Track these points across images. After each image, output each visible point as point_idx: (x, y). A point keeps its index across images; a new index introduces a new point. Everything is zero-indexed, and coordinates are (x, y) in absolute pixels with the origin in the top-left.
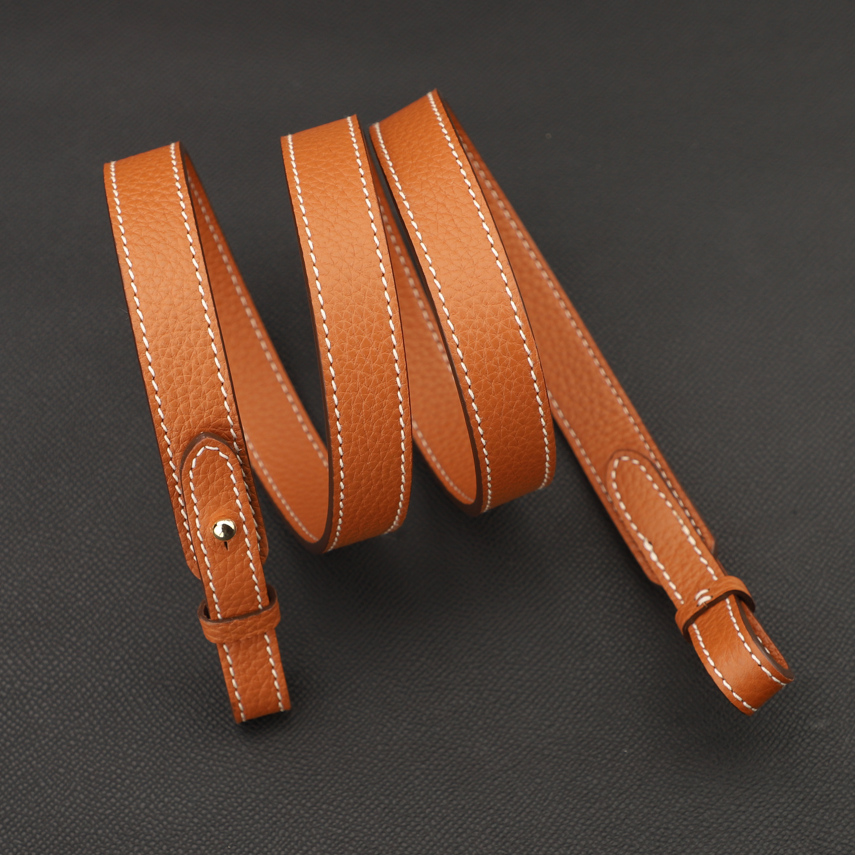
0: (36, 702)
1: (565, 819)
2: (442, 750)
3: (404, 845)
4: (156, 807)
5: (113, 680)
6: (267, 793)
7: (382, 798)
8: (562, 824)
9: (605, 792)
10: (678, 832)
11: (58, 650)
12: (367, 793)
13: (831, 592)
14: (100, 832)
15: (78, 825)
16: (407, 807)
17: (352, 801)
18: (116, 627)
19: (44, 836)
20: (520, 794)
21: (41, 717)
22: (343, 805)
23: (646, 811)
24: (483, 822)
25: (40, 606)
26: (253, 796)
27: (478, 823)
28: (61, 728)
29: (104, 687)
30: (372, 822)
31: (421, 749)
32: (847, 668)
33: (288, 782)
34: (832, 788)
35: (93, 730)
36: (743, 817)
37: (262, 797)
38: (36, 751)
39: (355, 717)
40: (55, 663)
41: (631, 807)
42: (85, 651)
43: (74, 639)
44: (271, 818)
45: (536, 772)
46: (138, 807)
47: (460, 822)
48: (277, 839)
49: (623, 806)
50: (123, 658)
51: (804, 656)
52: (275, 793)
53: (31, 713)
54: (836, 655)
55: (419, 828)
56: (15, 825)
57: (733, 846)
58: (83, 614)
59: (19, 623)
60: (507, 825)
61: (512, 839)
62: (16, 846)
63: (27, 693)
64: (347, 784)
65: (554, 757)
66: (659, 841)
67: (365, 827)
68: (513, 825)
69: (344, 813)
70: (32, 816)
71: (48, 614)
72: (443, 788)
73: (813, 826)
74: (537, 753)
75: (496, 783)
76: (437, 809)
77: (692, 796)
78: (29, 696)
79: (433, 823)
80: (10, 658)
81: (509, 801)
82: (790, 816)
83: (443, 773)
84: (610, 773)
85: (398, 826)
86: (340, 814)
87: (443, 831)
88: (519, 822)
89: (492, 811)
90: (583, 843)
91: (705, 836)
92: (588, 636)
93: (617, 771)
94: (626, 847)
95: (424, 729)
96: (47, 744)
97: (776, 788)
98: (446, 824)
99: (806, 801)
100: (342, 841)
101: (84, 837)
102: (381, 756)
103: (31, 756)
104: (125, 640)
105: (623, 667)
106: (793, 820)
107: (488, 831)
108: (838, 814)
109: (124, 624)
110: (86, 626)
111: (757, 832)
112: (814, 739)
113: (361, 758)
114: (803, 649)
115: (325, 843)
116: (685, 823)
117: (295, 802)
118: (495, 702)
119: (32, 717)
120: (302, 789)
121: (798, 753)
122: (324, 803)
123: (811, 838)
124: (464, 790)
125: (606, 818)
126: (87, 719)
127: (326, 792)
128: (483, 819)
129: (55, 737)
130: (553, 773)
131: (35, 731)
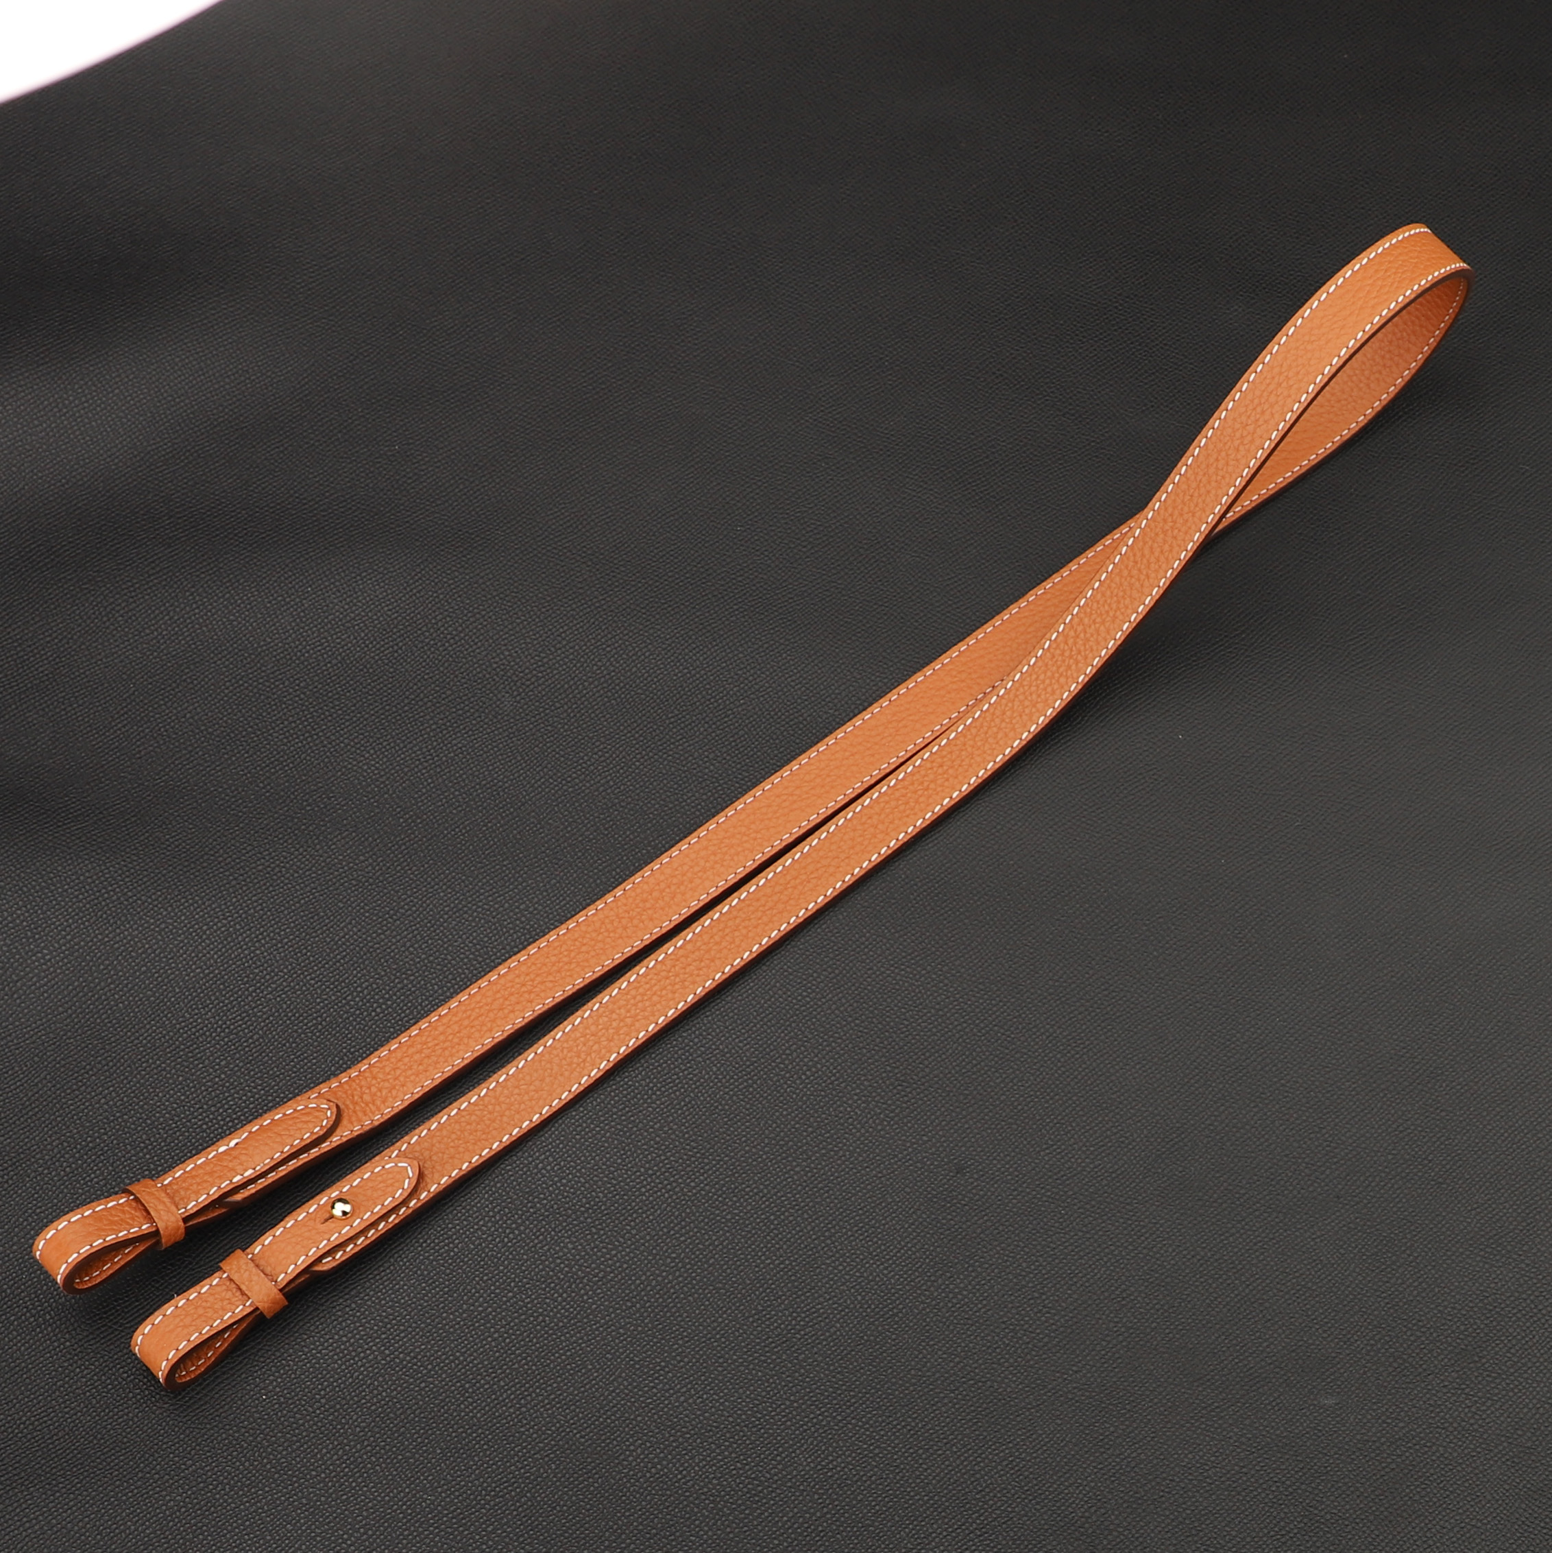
0: (592, 1287)
2: (972, 1382)
3: (925, 1466)
4: (695, 1402)
5: (667, 1276)
6: (801, 1401)
7: (909, 1420)
8: (1075, 1465)
9: (1120, 1440)
10: (1183, 1484)
11: (618, 1241)
12: (896, 1413)
13: (1360, 1278)
14: (639, 1418)
15: (619, 1410)
16: (932, 1431)
17: (880, 1419)
18: (676, 1225)
19: (587, 1415)
20: (1040, 1432)
21: (594, 1303)
22: (871, 1422)
23: (1155, 1462)
24: (1002, 1454)
25: (605, 1196)
26: (788, 1403)
27: (997, 1455)
28: (613, 1315)
29: (658, 1281)
30: (897, 1442)
31: (952, 1378)
32: (1364, 1351)
33: (822, 1394)
35: (643, 1321)
36: (1245, 1478)
37: (796, 1404)
38: (587, 1334)
39: (895, 1340)
40: (614, 1252)
41: (1143, 1456)
42: (643, 1245)
43: (634, 1232)
44: (802, 1426)
45: (1058, 1413)
46: (677, 1400)
47: (979, 1452)
48: (805, 1446)
49: (1134, 1455)
50: (679, 1255)
51: (1325, 1335)
52: (809, 1402)
53: (585, 1297)
55: (940, 1452)
57: (1231, 1504)
58: (645, 1208)
59: (583, 1209)
60: (1023, 1460)
61: (1026, 1473)
63: (584, 1277)
64: (878, 1403)
65: (1077, 1402)
66: (1163, 1491)
67: (889, 1446)
68: (1029, 1461)
69: (872, 1430)
70: (577, 1395)
71: (612, 1205)
72: (969, 1417)
73: (1308, 1493)
74: (1061, 1396)
75: (1019, 1419)
76: (960, 1437)
77: (1201, 1453)
78: (585, 1281)
79: (955, 1449)
80: (571, 1242)
81: (1028, 1437)
82: (1289, 1483)
83: (970, 1403)
84: (1127, 1423)
85: (921, 1448)
86: (867, 1430)
87: (962, 1458)
88: (1035, 1458)
89: (1011, 1445)
90: (1093, 1484)
91: (1207, 1491)
93: (1135, 1421)
94: (1132, 1493)
95: (958, 1359)
96: (597, 1329)
97: (1279, 1455)
98: (965, 1452)
99: (1305, 1471)
100: (866, 1456)
101: (624, 1421)
102: (913, 1381)
103: (582, 1338)
104: (682, 1239)
106: (1290, 1486)
107: (1005, 1463)
108: (1333, 1486)
109: (683, 1223)
110: (647, 1220)
111: (1255, 1493)
112: (1321, 1414)
113: (894, 1380)
115: (849, 1456)
116: (1190, 1477)
117: (827, 1413)
118: (1028, 1343)
119: (586, 1302)
121: (1306, 1425)
122: (854, 1418)
124: (987, 1422)
125: (1118, 1464)
126: (638, 1310)
127: (857, 1408)
128: (1002, 1451)
129: (606, 1323)
130: (1074, 1416)
131: (588, 1316)
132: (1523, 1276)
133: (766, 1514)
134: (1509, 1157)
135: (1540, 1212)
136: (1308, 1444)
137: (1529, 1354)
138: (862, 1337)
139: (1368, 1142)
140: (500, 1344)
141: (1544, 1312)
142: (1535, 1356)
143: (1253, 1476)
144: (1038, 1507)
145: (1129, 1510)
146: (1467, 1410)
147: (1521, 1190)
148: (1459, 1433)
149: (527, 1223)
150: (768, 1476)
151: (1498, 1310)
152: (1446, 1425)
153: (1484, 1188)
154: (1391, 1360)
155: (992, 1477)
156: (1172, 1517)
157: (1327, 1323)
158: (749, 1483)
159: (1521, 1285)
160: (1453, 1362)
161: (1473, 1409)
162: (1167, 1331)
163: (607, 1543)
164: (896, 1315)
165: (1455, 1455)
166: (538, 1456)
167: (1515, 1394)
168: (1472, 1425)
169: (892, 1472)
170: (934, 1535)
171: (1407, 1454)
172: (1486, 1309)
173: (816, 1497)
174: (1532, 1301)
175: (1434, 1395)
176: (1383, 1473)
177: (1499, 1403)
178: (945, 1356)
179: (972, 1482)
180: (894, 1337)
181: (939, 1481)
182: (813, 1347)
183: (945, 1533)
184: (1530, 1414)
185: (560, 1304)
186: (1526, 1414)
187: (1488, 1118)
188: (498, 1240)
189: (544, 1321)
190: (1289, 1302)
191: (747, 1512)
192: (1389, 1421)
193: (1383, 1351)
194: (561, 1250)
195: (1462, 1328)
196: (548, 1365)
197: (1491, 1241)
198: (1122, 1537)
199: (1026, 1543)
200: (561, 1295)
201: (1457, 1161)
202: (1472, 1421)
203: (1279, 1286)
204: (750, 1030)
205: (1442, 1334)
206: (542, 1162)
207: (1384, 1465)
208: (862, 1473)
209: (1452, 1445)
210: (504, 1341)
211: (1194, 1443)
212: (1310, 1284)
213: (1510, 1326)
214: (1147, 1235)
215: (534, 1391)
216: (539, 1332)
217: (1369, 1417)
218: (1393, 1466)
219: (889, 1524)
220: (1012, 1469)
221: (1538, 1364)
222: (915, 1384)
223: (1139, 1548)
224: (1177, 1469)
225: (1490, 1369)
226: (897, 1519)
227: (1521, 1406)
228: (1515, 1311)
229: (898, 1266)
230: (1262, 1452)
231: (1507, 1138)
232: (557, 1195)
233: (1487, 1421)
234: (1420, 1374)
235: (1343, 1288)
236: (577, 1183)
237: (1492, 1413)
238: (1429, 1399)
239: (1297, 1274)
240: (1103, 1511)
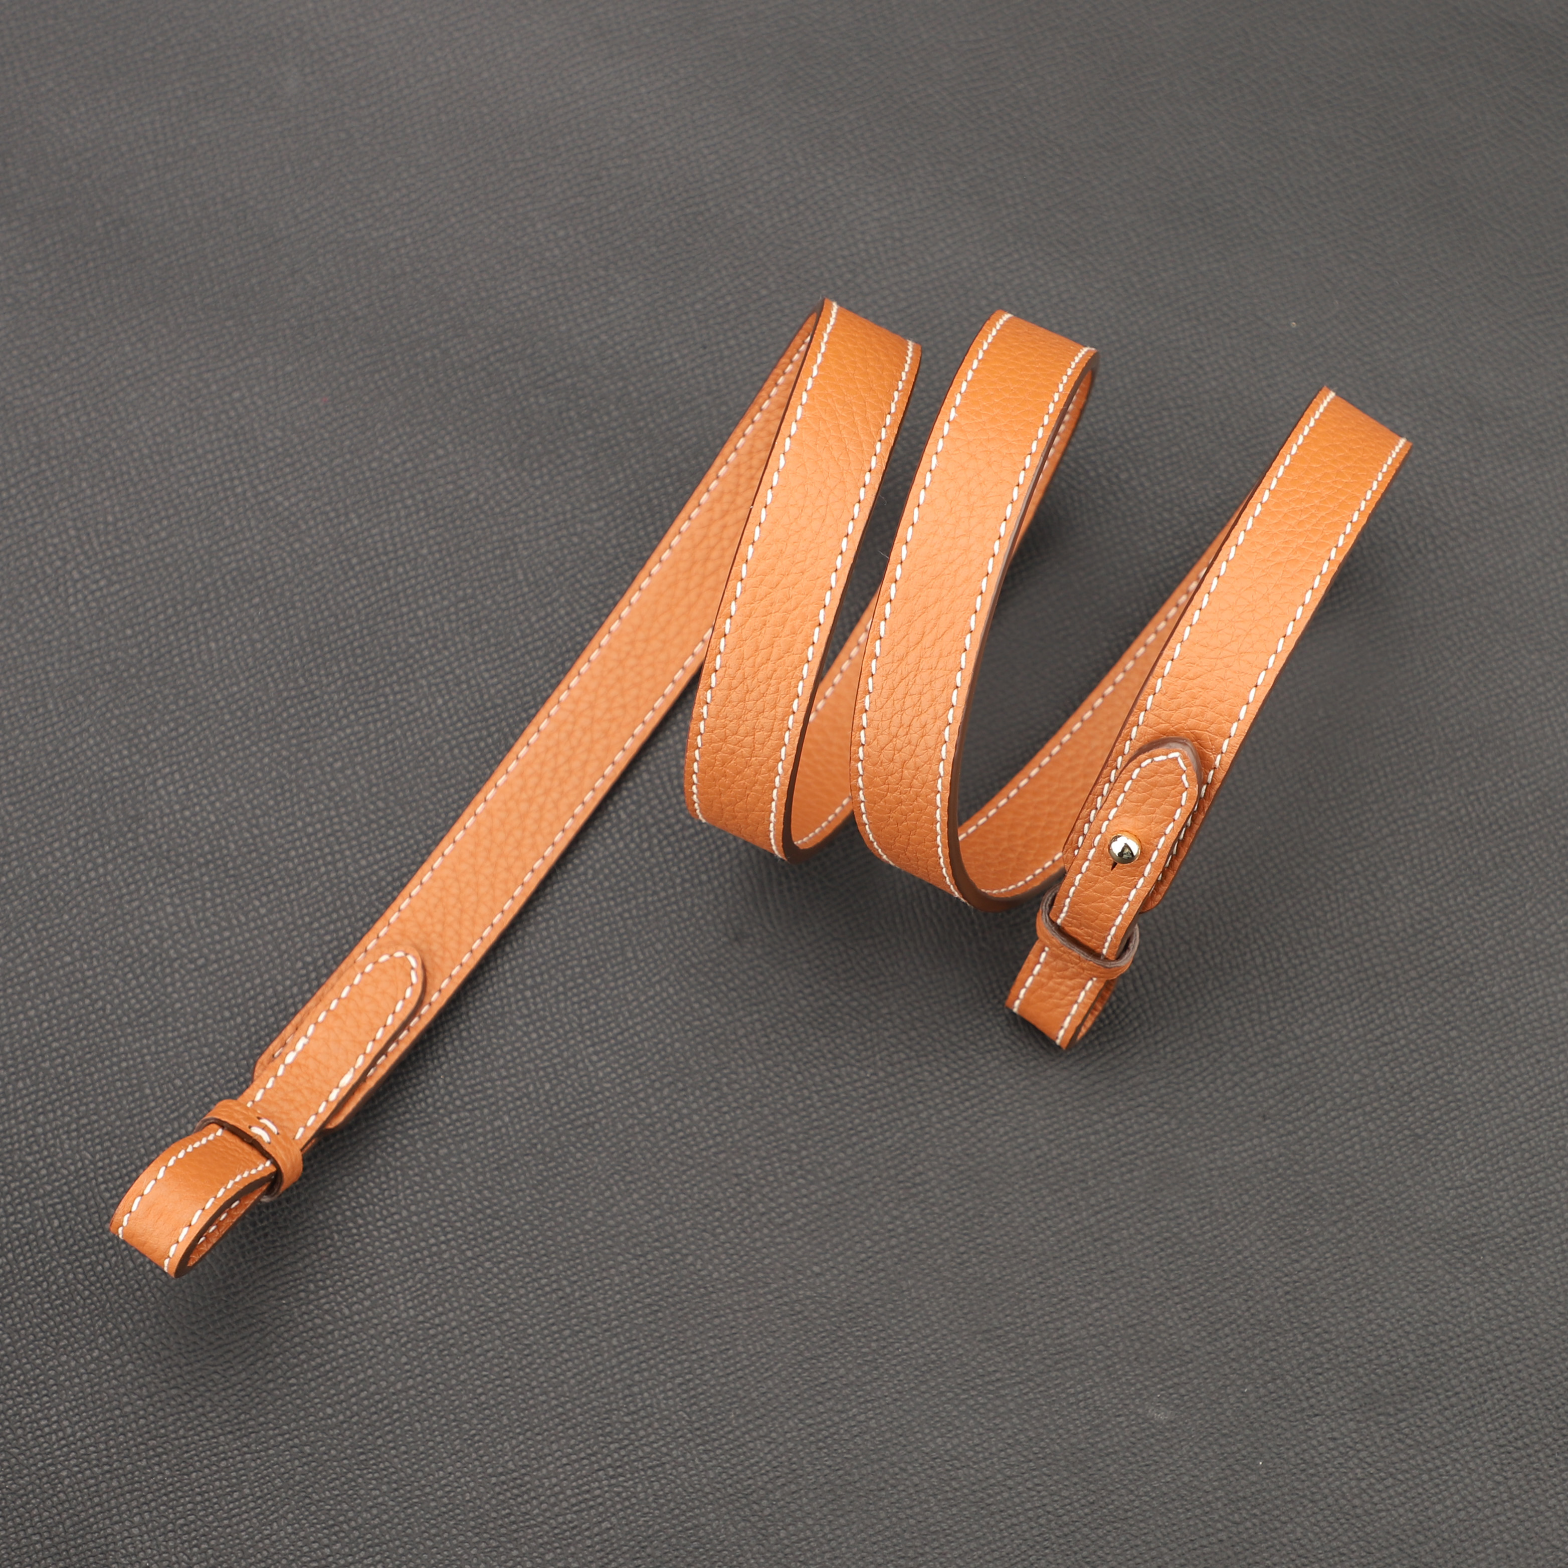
0: (183, 977)
1: (782, 1405)
2: (667, 1250)
3: (566, 1356)
5: (291, 987)
6: (424, 1216)
7: (565, 1283)
8: (775, 1409)
9: (847, 1391)
10: (916, 1480)
11: (237, 918)
12: (548, 1268)
13: (1259, 1245)
16: (590, 1307)
17: (525, 1271)
18: (323, 916)
20: (740, 1349)
21: (180, 1000)
22: (511, 1272)
23: (888, 1435)
24: (678, 1367)
25: (238, 849)
26: (405, 1213)
27: (670, 1365)
28: (200, 1025)
29: (275, 991)
30: (538, 1309)
31: (641, 1238)
32: (1232, 1355)
33: (456, 1213)
34: (1137, 1503)
36: (1006, 1495)
37: (415, 1219)
38: (156, 1043)
39: (578, 1161)
40: (227, 934)
41: (872, 1423)
42: (271, 933)
43: (263, 911)
44: (415, 1252)
45: (774, 1328)
47: (648, 1355)
48: (410, 1283)
49: (861, 1417)
50: (315, 961)
52: (434, 1221)
53: (170, 989)
54: (1227, 1330)
55: (593, 1341)
56: (91, 1132)
57: (975, 1527)
58: (288, 881)
59: (202, 860)
61: (703, 1404)
62: (82, 1160)
63: (176, 959)
64: (529, 1246)
65: (805, 1318)
66: (886, 1481)
67: (526, 1312)
68: (713, 1386)
69: (508, 1283)
70: (119, 1127)
71: (244, 865)
72: (648, 1301)
73: (1088, 1542)
74: (786, 1304)
75: (717, 1321)
76: (627, 1326)
78: (176, 965)
79: (615, 1342)
80: (172, 904)
81: (721, 1352)
82: (1066, 1518)
83: (656, 1281)
84: (866, 1368)
85: (568, 1327)
86: (503, 1281)
87: (622, 1358)
88: (723, 1384)
89: (694, 1357)
90: (790, 1445)
91: (948, 1499)
92: (920, 1174)
93: (876, 1369)
94: (840, 1472)
95: (657, 1212)
96: (173, 1039)
97: (1065, 1474)
98: (628, 1350)
99: (1095, 1507)
100: (490, 1319)
102: (587, 1227)
103: (148, 1047)
104: (328, 938)
105: (947, 1234)
106: (1066, 1524)
107: (679, 1380)
108: (1128, 1540)
109: (335, 916)
110: (285, 898)
111: (1014, 1520)
112: (1144, 1430)
113: (560, 1219)
114: (1187, 1305)
115: (468, 1312)
116: (930, 1472)
117: (453, 1243)
118: (763, 1214)
119: (168, 996)
120: (469, 1229)
121: (1116, 1439)
122: (488, 1260)
123: (1079, 1557)
124: (672, 1314)
125: (835, 1424)
126: (236, 1027)
127: (498, 1246)
128: (679, 1363)
129: (188, 1034)
130: (795, 1338)
131: (166, 1016)
132: (1497, 1306)
133: (328, 1367)
134: (1531, 1125)
135: (1549, 1219)
136: (1111, 1469)
137: (1470, 1424)
138: (535, 1145)
139: (1332, 1046)
140: (33, 1027)
141: (1511, 1368)
142: (1477, 1430)
143: (1019, 1494)
144: (705, 1457)
145: (830, 1497)
146: (1353, 1483)
147: (1532, 1178)
148: (1333, 1514)
149: (120, 860)
150: (346, 1312)
151: (1444, 1346)
152: (1318, 1497)
153: (1478, 1160)
154: (1268, 1378)
155: (655, 1396)
156: (887, 1522)
157: (1192, 1298)
158: (317, 1317)
159: (1489, 1320)
160: (1356, 1405)
161: (1363, 1485)
162: (962, 1249)
163: (96, 1353)
164: (590, 1124)
165: (1317, 1544)
166: (39, 1203)
167: (1431, 1479)
168: (1355, 1507)
169: (519, 1352)
170: (549, 1459)
171: (1248, 1524)
172: (1427, 1340)
173: (404, 1359)
174: (1498, 1348)
175: (1314, 1447)
176: (1205, 1542)
177: (1404, 1486)
178: (641, 1202)
179: (625, 1397)
180: (579, 1155)
181: (580, 1383)
182: (462, 1141)
183: (565, 1461)
184: (1443, 1516)
185: (132, 990)
186: (1438, 1513)
187: (1517, 1057)
188: (72, 875)
189: (103, 1009)
190: (1148, 1252)
191: (303, 1357)
192: (1237, 1468)
193: (1260, 1361)
194: (156, 911)
195: (1385, 1358)
196: (91, 1075)
197: (1466, 1242)
198: (808, 1533)
199: (672, 1505)
200: (137, 978)
201: (1453, 1110)
202: (1357, 1502)
203: (1139, 1225)
204: (506, 656)
205: (1353, 1360)
206: (164, 777)
207: (1210, 1530)
208: (476, 1343)
209: (1317, 1530)
210: (40, 1024)
211: (950, 1424)
212: (1185, 1234)
213: (1456, 1376)
214: (976, 1101)
215: (61, 1108)
216: (91, 1023)
217: (1210, 1454)
218: (1222, 1536)
219: (493, 1426)
220: (686, 1391)
221: (1478, 1443)
222: (588, 1232)
223: (828, 1555)
224: (915, 1455)
225: (1407, 1431)
226: (505, 1421)
227: (1434, 1499)
228: (1469, 1355)
229: (614, 1053)
230: (1042, 1462)
231: (1535, 1095)
232: (171, 831)
233: (1379, 1507)
234: (1303, 1410)
235: (1230, 1253)
236: (204, 820)
237: (1390, 1497)
238: (1304, 1451)
239: (1171, 1215)
240: (793, 1487)
